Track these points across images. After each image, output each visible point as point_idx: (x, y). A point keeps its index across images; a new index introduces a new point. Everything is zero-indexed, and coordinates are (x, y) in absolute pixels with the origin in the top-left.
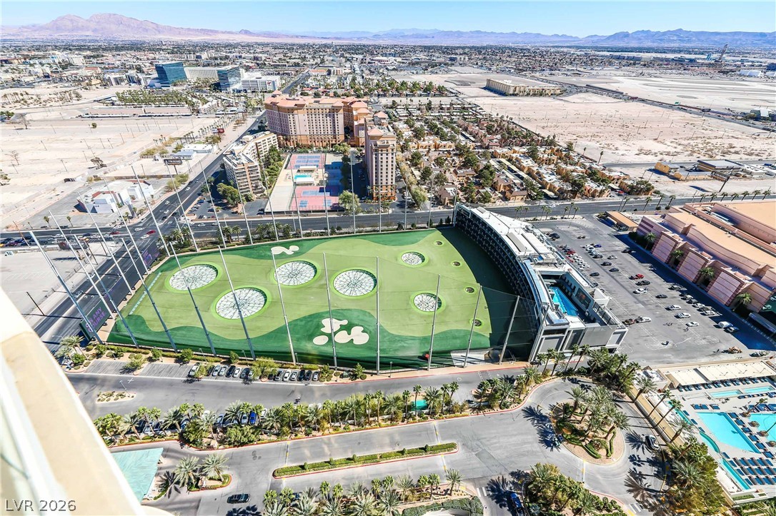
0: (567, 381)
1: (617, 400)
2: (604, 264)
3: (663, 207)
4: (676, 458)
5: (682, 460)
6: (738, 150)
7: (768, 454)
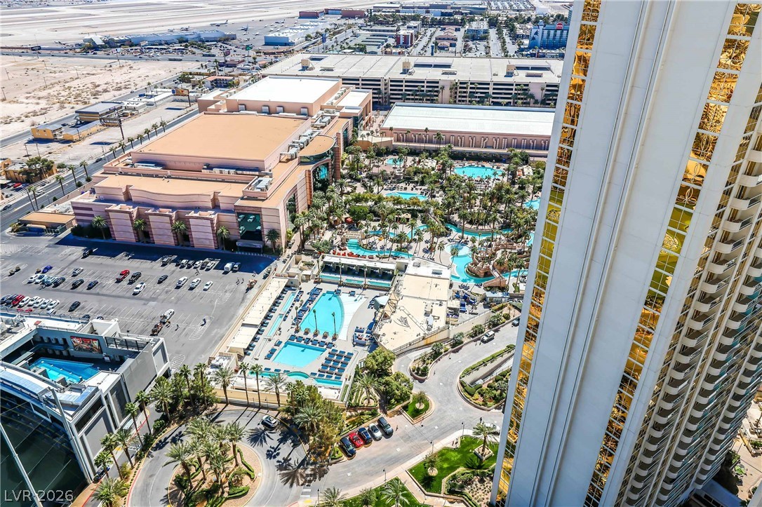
0: (154, 453)
1: (214, 418)
2: (75, 286)
3: (83, 181)
4: (292, 414)
5: (297, 411)
6: (104, 87)
7: (330, 345)
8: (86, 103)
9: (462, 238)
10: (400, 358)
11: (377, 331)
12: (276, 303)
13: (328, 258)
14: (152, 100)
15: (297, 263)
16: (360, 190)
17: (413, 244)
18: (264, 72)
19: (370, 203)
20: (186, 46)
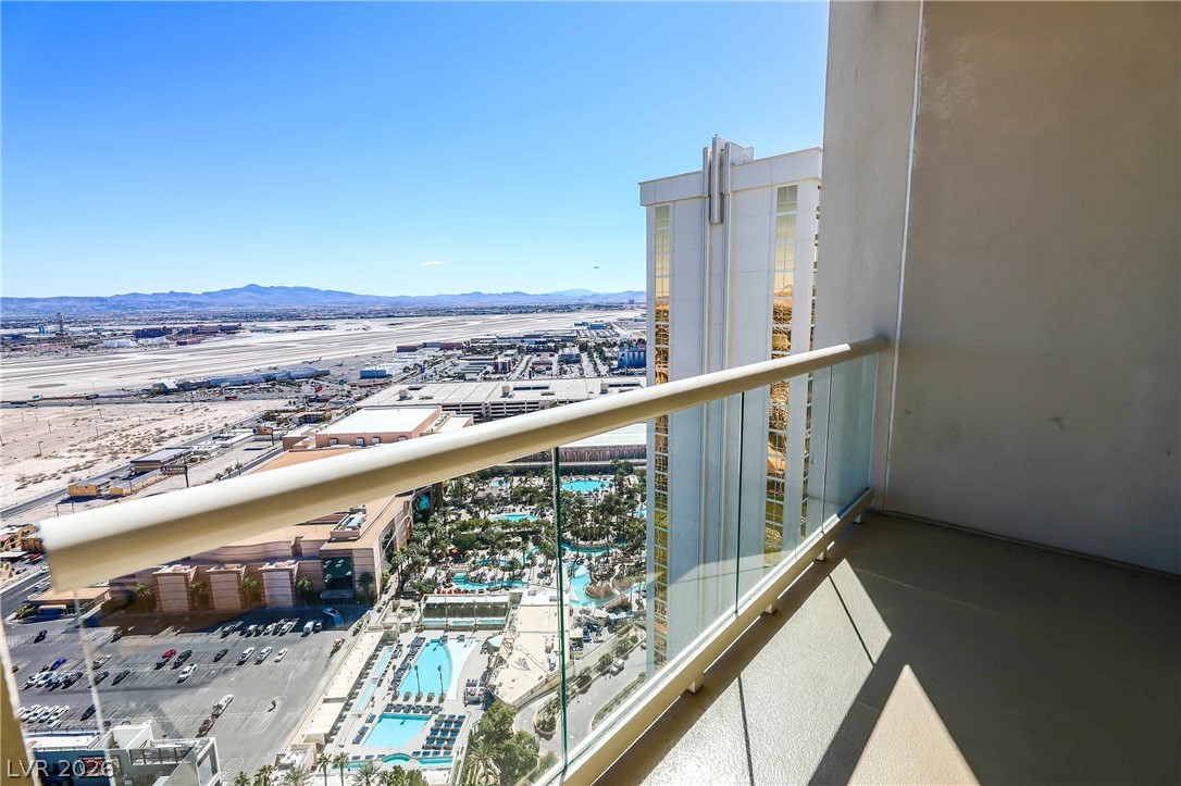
6: (172, 432)
7: (436, 710)
8: (145, 451)
9: (577, 556)
10: (523, 711)
11: (493, 681)
12: (368, 665)
13: (432, 599)
14: (229, 442)
15: (394, 610)
16: (465, 516)
17: (526, 570)
18: (359, 404)
19: (477, 530)
20: (273, 385)
